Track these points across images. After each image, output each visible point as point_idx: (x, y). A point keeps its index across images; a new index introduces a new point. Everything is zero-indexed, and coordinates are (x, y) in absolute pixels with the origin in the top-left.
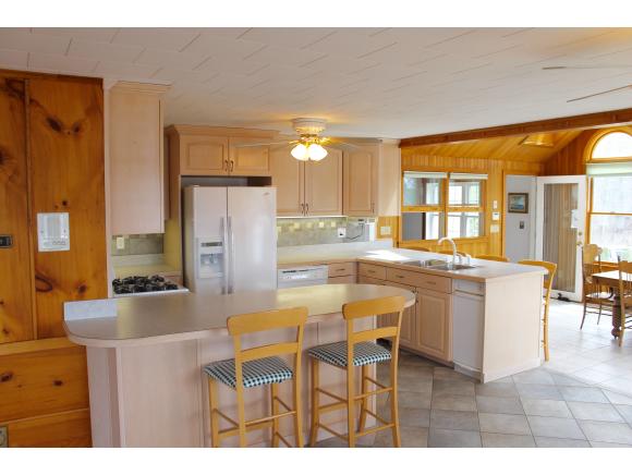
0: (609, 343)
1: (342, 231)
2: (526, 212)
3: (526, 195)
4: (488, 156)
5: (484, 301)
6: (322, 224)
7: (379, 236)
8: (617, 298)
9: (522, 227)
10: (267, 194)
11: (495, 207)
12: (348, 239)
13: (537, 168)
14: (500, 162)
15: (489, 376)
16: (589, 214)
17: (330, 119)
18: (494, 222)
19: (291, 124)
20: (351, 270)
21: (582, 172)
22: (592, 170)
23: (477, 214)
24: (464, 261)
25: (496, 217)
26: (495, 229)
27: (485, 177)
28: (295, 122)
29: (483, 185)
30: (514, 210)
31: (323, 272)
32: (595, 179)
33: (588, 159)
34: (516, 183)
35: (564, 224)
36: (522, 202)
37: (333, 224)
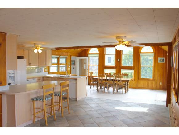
0: (96, 92)
1: (37, 70)
2: (75, 65)
3: (75, 61)
4: (67, 52)
5: (77, 84)
6: (32, 68)
7: (45, 71)
8: (98, 82)
9: (74, 69)
10: (24, 61)
11: (69, 64)
12: (38, 72)
13: (77, 55)
14: (70, 53)
15: (78, 99)
16: (89, 65)
17: (43, 43)
18: (69, 67)
19: (33, 44)
20: (42, 79)
21: (87, 56)
22: (89, 56)
23: (65, 66)
24: (69, 76)
25: (69, 66)
26: (69, 69)
27: (67, 57)
28: (35, 44)
29: (67, 59)
30: (72, 65)
31: (36, 80)
32: (90, 58)
33: (88, 53)
34: (73, 58)
35: (83, 68)
36: (74, 63)
37: (35, 68)
